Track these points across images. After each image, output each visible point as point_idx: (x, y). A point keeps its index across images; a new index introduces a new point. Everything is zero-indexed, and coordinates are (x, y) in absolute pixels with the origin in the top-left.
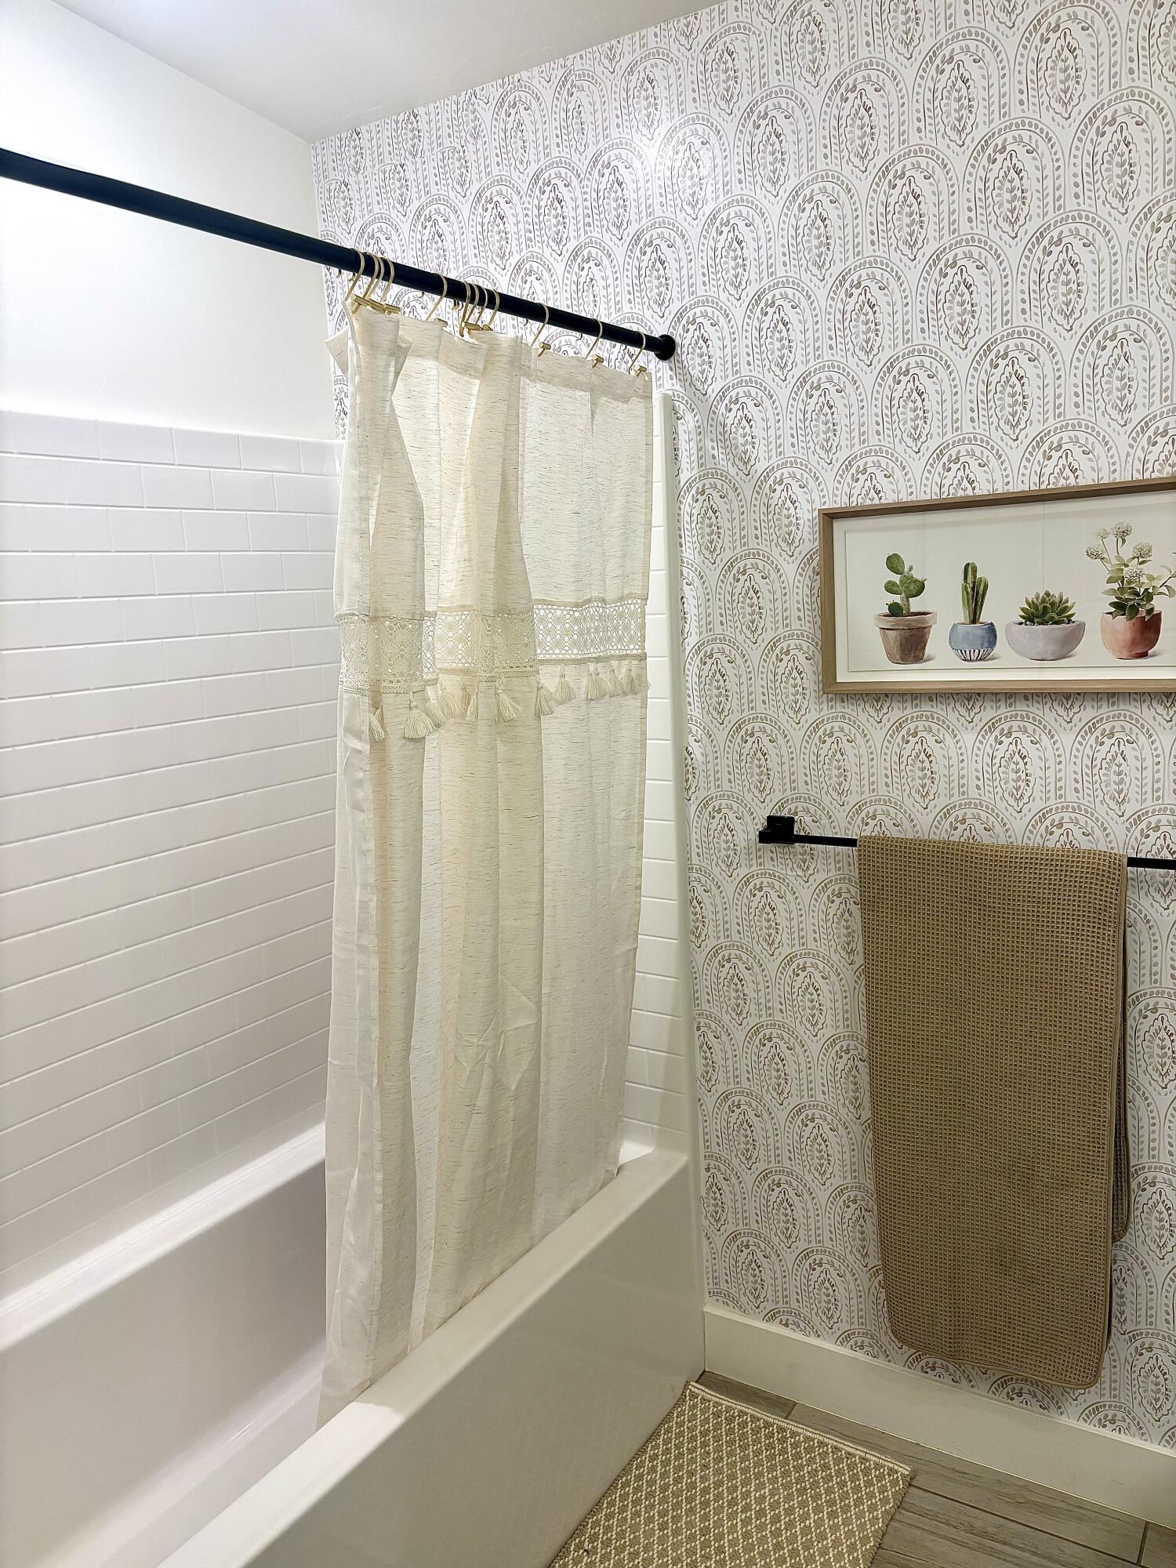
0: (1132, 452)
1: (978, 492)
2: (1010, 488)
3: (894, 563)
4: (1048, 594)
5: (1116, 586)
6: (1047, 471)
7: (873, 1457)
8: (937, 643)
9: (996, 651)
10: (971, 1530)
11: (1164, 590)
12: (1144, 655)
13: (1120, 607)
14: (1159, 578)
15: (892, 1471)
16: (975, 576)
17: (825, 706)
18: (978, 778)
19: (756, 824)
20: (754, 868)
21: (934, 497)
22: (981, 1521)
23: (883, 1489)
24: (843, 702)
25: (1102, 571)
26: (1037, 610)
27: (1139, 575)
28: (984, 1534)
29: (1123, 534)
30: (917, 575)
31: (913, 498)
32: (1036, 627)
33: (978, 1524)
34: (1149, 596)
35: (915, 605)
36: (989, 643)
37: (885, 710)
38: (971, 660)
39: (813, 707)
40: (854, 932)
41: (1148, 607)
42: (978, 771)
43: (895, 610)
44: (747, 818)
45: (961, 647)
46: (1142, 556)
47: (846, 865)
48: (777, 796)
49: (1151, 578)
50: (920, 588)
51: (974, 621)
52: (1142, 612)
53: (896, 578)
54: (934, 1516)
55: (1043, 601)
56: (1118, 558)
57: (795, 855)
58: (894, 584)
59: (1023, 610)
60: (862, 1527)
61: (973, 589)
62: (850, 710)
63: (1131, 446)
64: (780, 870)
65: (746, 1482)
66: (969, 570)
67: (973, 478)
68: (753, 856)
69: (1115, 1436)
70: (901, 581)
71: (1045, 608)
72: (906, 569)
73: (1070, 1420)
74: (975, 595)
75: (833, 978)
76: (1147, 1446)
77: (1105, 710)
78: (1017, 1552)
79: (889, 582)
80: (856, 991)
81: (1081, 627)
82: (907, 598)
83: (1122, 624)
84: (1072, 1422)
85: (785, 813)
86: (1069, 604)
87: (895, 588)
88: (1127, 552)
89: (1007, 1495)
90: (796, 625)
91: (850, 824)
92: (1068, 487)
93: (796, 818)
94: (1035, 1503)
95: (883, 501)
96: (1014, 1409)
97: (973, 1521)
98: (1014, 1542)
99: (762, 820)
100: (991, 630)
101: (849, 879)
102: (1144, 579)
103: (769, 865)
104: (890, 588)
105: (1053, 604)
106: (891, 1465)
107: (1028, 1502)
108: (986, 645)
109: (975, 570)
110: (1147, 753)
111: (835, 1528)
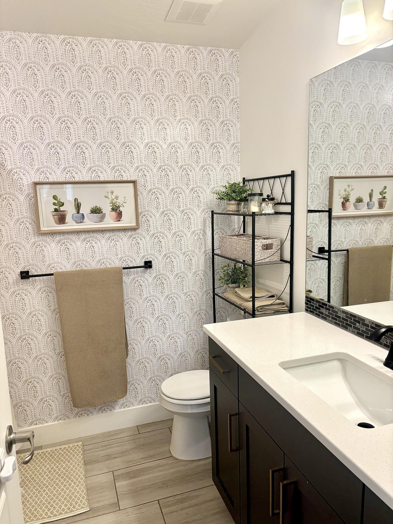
0: (112, 174)
1: (76, 180)
2: (84, 180)
3: (55, 197)
4: (96, 206)
5: (112, 205)
6: (93, 176)
7: (71, 445)
8: (69, 218)
9: (85, 220)
10: (103, 446)
11: (122, 206)
12: (119, 221)
13: (113, 209)
14: (121, 203)
15: (77, 445)
16: (78, 202)
17: (36, 237)
18: (82, 253)
19: (16, 275)
20: (16, 288)
21: (64, 181)
22: (103, 444)
23: (78, 450)
24: (42, 236)
25: (109, 201)
26: (94, 210)
27: (116, 202)
28: (106, 446)
29: (112, 193)
30: (62, 201)
31: (58, 180)
32: (94, 214)
33: (103, 445)
34: (119, 207)
35: (62, 209)
36: (83, 218)
37: (55, 237)
38: (78, 223)
39: (32, 238)
40: (50, 301)
41: (119, 210)
42: (82, 252)
43: (56, 210)
44: (13, 273)
45: (75, 220)
46: (117, 198)
47: (46, 282)
48: (22, 265)
49: (119, 203)
50: (63, 204)
51: (78, 213)
52: (118, 211)
53: (56, 202)
54: (93, 449)
55: (95, 208)
56: (112, 198)
57: (30, 282)
58: (55, 203)
59: (90, 210)
60: (78, 460)
61: (77, 205)
62: (44, 238)
63: (111, 172)
64: (25, 287)
65: (41, 468)
66: (76, 200)
67: (74, 176)
68: (16, 285)
69: (128, 409)
70: (57, 202)
71: (96, 209)
72: (59, 199)
73: (118, 410)
74: (78, 206)
75: (45, 315)
76: (135, 407)
77: (112, 234)
78: (115, 445)
79: (54, 203)
80: (52, 317)
81: (105, 214)
82: (59, 207)
83: (114, 213)
84: (118, 411)
85: (26, 270)
86: (101, 209)
87: (55, 204)
88: (113, 197)
89: (106, 436)
90: (25, 214)
91: (47, 270)
92: (98, 181)
93: (29, 271)
94: (113, 434)
95: (49, 181)
96: (104, 414)
97: (102, 445)
98: (113, 443)
99: (18, 273)
100: (83, 215)
101: (48, 286)
102: (117, 203)
103: (21, 286)
104: (54, 204)
105: (98, 209)
106: (77, 444)
107: (111, 435)
108: (82, 219)
109: (77, 200)
110: (121, 243)
111: (71, 464)
